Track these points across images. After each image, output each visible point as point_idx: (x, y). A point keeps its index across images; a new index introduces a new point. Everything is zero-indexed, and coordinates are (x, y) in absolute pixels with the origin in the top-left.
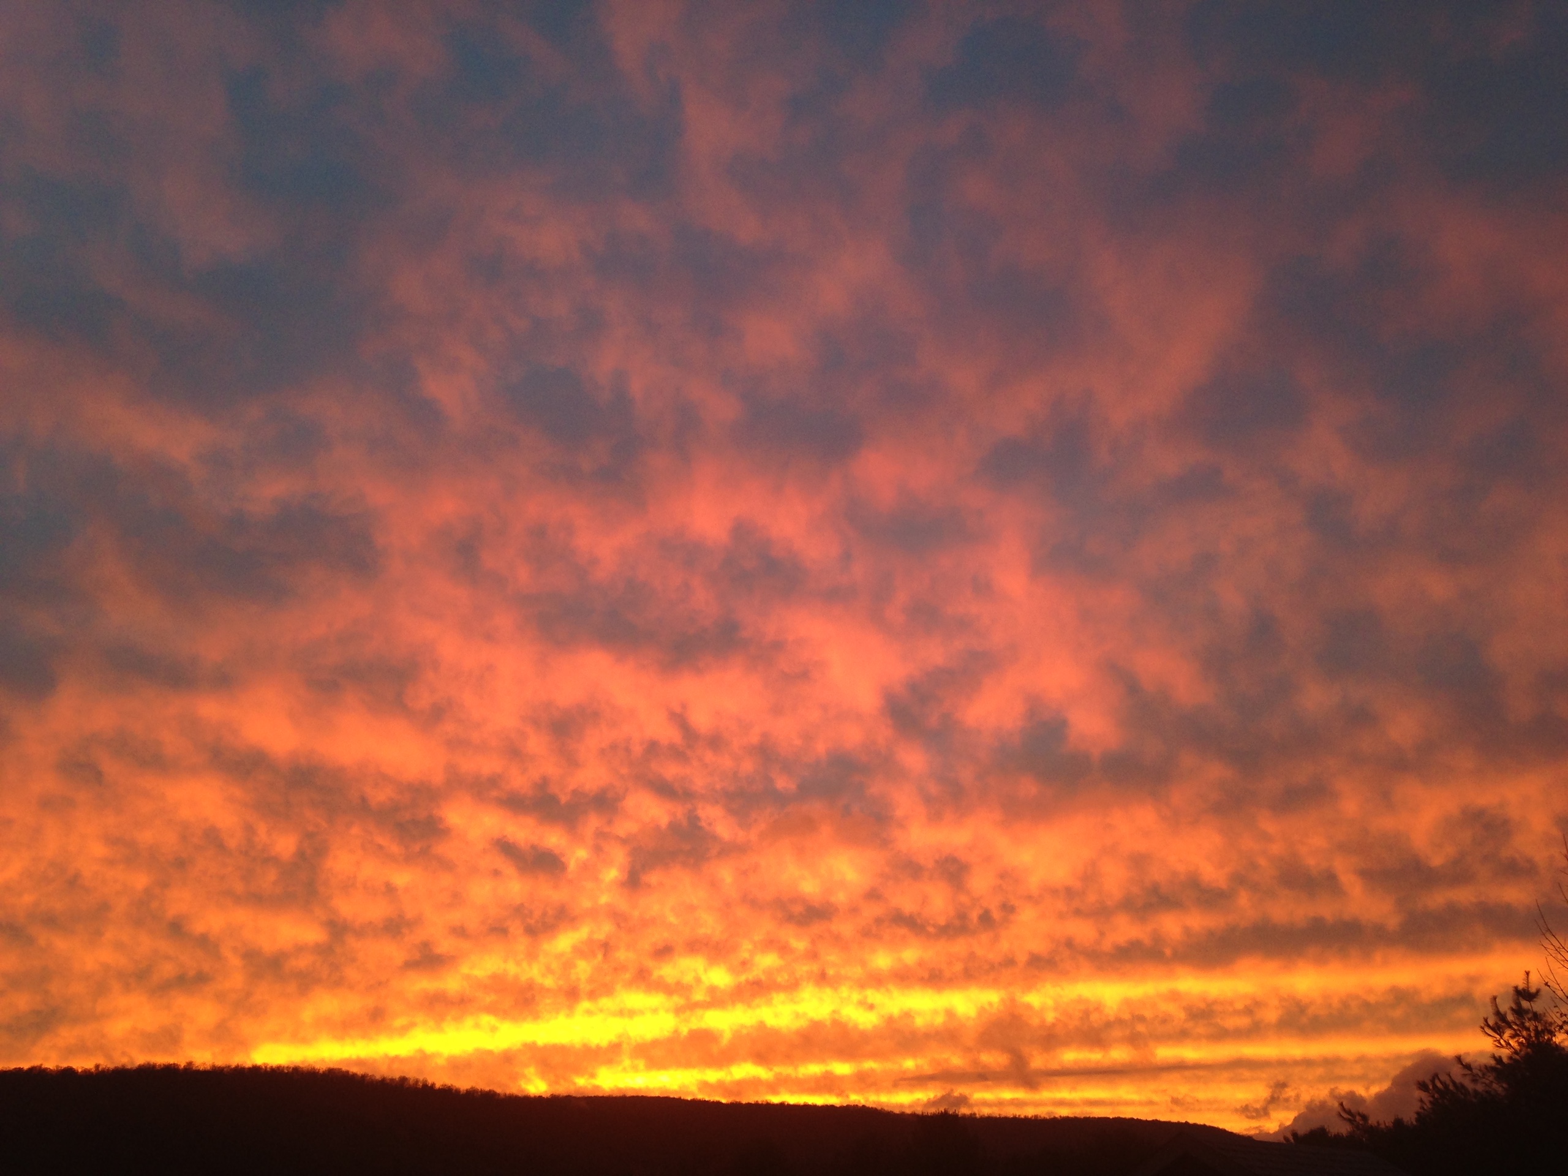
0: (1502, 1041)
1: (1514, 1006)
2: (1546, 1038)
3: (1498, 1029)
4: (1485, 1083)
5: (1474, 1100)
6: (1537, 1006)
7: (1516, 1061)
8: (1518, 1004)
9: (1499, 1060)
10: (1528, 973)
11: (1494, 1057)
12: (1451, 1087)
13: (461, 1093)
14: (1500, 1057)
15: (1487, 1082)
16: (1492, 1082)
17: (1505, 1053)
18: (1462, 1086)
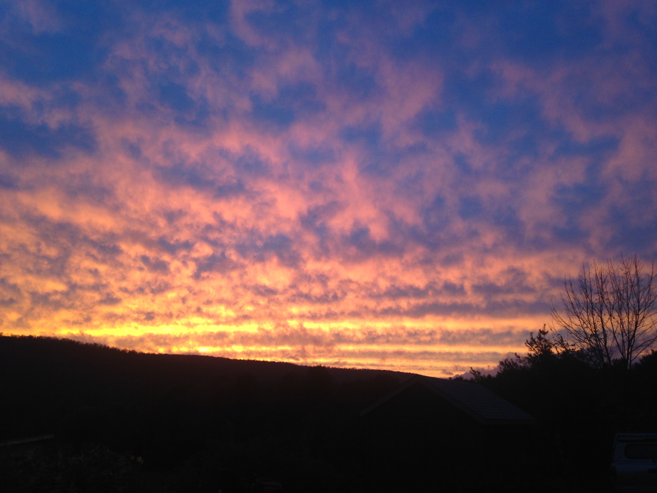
0: (532, 349)
1: (538, 336)
2: (548, 348)
3: (531, 344)
4: (524, 363)
5: (520, 369)
6: (546, 337)
7: (536, 356)
8: (540, 335)
9: (530, 355)
10: (545, 325)
11: (528, 354)
12: (512, 364)
13: (120, 351)
14: (531, 354)
15: (525, 363)
16: (526, 363)
17: (532, 353)
18: (516, 363)
